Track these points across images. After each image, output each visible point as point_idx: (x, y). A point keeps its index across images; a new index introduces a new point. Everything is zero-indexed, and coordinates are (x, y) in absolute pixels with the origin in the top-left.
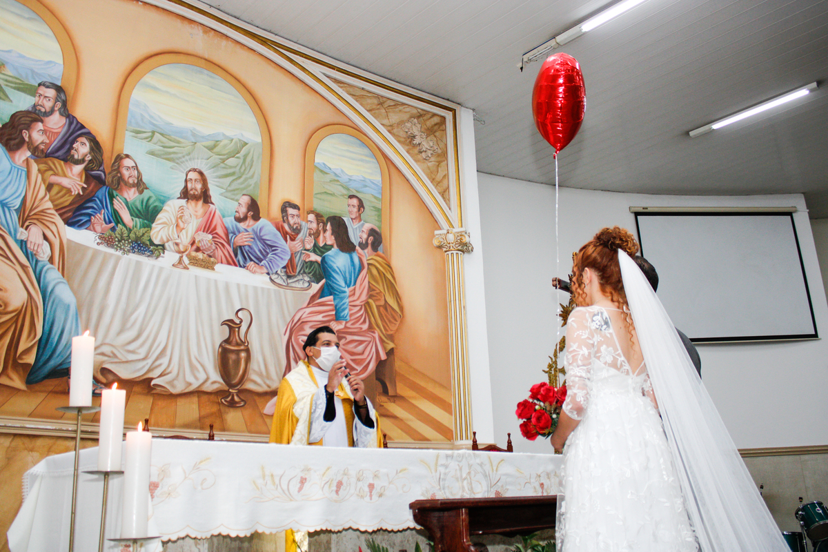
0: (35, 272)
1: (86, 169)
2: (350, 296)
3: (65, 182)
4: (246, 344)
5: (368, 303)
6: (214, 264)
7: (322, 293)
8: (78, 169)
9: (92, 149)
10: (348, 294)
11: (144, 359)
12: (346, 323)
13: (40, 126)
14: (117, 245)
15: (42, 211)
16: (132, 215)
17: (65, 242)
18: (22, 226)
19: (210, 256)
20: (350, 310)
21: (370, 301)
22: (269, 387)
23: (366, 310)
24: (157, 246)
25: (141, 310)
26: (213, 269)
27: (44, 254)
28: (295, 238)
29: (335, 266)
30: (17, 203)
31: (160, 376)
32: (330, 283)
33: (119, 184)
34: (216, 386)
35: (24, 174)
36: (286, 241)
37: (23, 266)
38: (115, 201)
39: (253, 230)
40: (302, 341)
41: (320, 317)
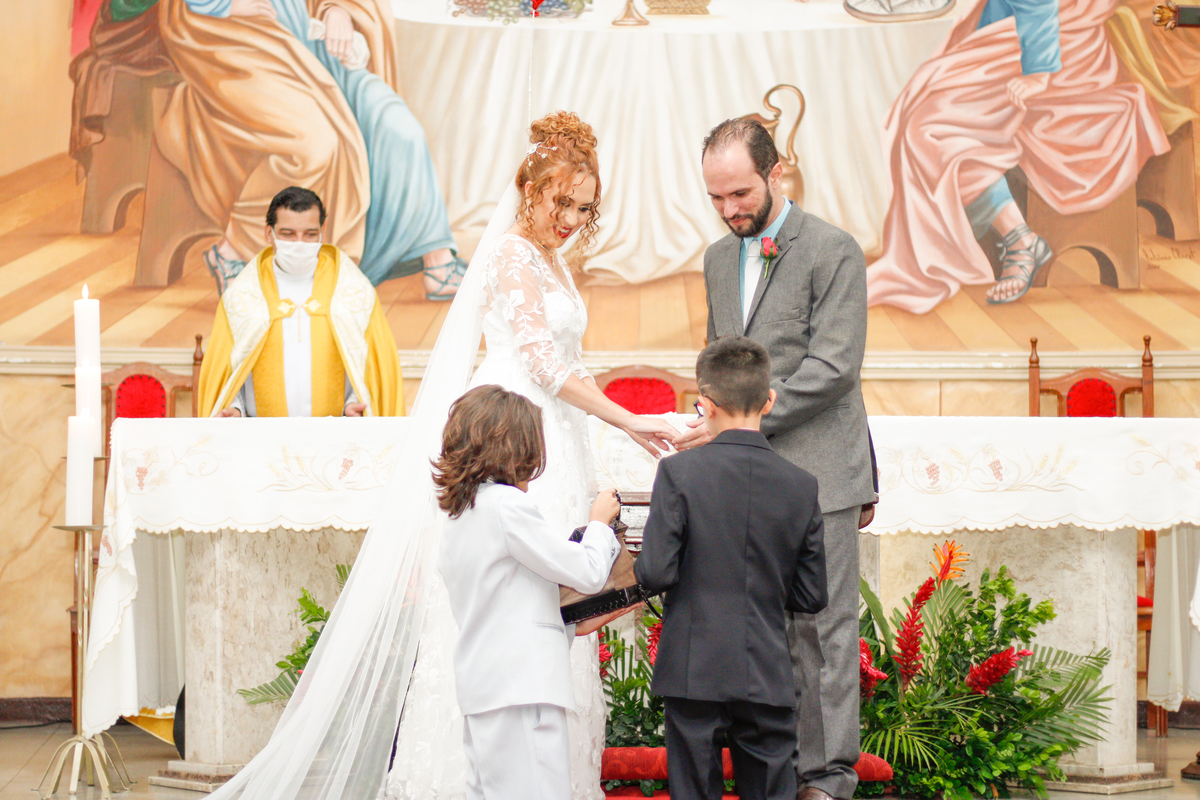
0: (345, 93)
2: (1061, 10)
4: (792, 162)
5: (1116, 18)
7: (982, 15)
12: (1053, 76)
14: (492, 8)
17: (391, 26)
18: (314, 15)
20: (1063, 43)
21: (1124, 11)
23: (1111, 38)
26: (705, 12)
27: (357, 57)
31: (603, 250)
37: (324, 88)
40: (933, 136)
41: (979, 74)
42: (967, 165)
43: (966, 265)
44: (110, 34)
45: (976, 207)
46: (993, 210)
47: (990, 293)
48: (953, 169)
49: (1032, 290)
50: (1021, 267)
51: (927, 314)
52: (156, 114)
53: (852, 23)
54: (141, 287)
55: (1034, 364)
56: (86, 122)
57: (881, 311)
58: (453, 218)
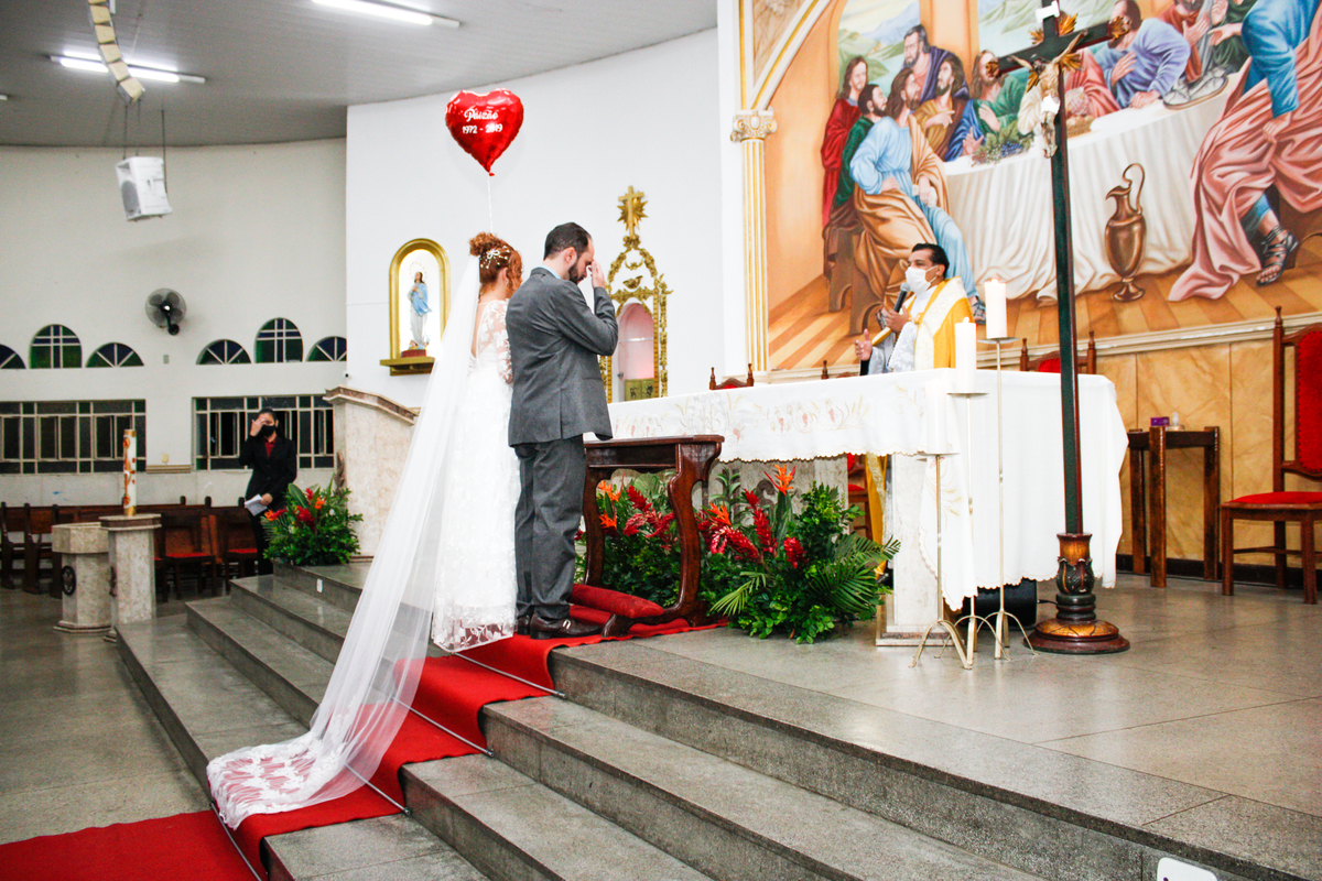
0: (928, 218)
1: (951, 95)
2: (1298, 63)
3: (937, 119)
4: (1141, 213)
6: (1089, 122)
7: (1246, 84)
8: (945, 98)
9: (953, 69)
10: (1293, 61)
11: (1027, 272)
13: (911, 77)
14: (989, 158)
15: (926, 159)
16: (997, 116)
17: (945, 180)
18: (915, 183)
19: (1083, 116)
20: (1300, 87)
22: (1174, 261)
24: (1025, 136)
25: (1019, 218)
26: (1089, 130)
27: (932, 200)
28: (1195, 18)
29: (1267, 25)
30: (907, 164)
31: (1046, 285)
32: (1260, 57)
33: (981, 88)
34: (1105, 281)
35: (908, 133)
36: (1181, 30)
37: (920, 220)
38: (980, 110)
39: (1134, 46)
40: (1219, 176)
41: (1246, 126)
42: (1241, 191)
43: (1241, 260)
44: (836, 214)
45: (1249, 219)
46: (1258, 219)
47: (1258, 278)
48: (1232, 196)
49: (1286, 272)
50: (1278, 256)
51: (1220, 298)
52: (855, 245)
53: (1169, 113)
54: (852, 334)
55: (1279, 323)
56: (829, 257)
57: (1193, 301)
58: (976, 278)
